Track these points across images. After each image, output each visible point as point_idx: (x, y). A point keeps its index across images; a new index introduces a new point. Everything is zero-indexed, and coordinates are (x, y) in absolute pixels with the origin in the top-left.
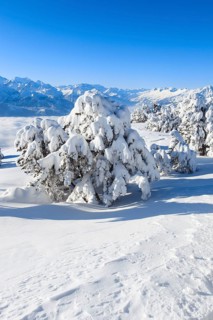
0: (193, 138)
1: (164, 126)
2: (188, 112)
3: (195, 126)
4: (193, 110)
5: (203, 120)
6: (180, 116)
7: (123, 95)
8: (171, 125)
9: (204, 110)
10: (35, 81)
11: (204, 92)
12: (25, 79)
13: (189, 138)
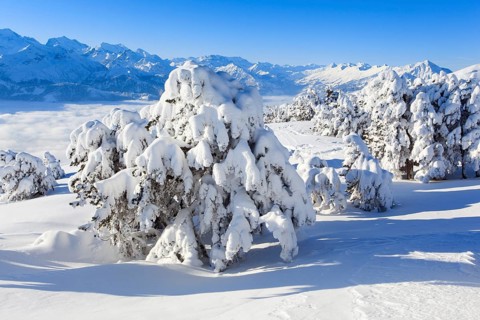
0: (390, 148)
1: (343, 127)
2: (379, 103)
3: (392, 127)
4: (389, 99)
5: (406, 117)
6: (366, 109)
7: (278, 75)
8: (354, 125)
9: (408, 100)
10: (134, 50)
11: (416, 70)
12: (117, 47)
13: (383, 149)
